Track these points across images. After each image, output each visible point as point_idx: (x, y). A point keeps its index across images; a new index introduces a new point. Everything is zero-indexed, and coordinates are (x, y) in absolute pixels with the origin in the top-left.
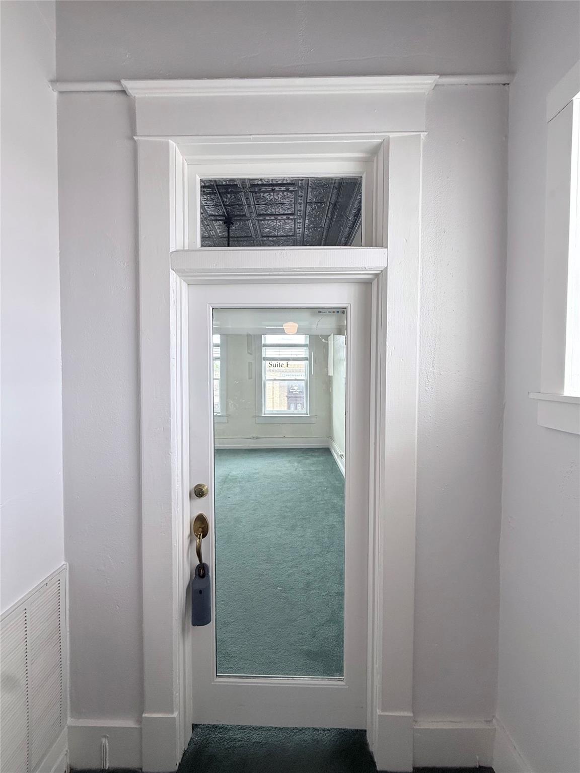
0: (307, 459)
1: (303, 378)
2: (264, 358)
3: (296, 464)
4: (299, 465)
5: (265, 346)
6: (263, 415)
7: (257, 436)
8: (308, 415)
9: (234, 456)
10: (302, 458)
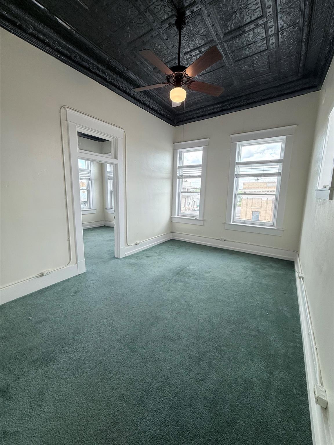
0: (264, 268)
1: (274, 193)
2: (236, 175)
3: (249, 272)
4: (252, 273)
5: (239, 164)
6: (231, 223)
7: (224, 239)
8: (275, 228)
9: (202, 252)
10: (258, 266)
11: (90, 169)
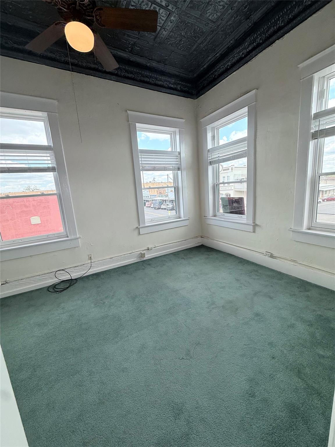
11: (178, 150)
